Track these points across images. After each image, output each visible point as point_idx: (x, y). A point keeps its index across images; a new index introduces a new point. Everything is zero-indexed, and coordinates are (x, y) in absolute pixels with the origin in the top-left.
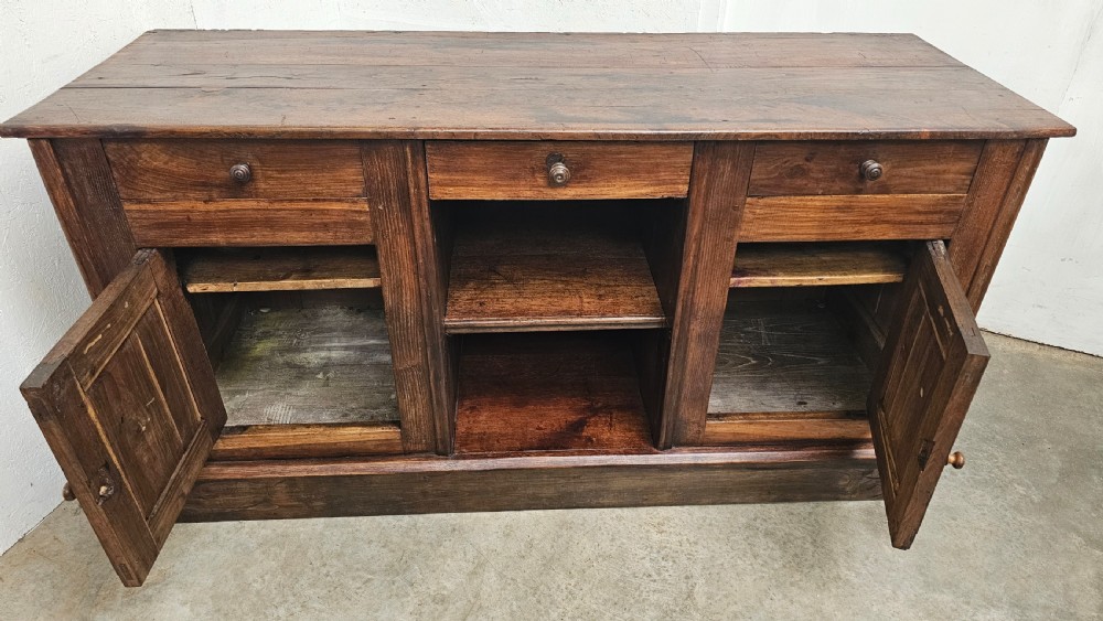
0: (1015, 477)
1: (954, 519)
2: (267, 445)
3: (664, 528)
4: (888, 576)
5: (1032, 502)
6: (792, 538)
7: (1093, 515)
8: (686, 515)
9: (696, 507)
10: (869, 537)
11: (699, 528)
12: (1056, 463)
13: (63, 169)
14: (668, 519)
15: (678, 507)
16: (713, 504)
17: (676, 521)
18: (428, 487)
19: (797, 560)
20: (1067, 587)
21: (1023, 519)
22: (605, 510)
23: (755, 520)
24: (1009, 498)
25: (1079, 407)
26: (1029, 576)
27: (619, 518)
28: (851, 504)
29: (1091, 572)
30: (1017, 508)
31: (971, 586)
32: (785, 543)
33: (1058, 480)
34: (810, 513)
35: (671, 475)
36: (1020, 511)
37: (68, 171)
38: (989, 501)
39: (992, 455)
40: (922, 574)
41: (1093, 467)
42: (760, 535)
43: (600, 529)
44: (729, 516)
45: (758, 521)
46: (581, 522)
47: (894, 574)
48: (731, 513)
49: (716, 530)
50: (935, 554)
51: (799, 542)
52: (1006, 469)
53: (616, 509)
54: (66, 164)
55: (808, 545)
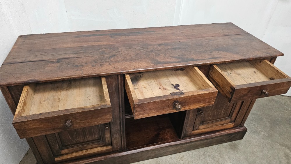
0: (260, 130)
1: (250, 144)
2: (73, 156)
3: (183, 159)
4: (240, 163)
5: (266, 136)
6: (215, 156)
7: (280, 137)
8: (188, 154)
9: (190, 151)
10: (233, 152)
11: (192, 157)
12: (268, 124)
13: (11, 93)
14: (183, 156)
15: (185, 152)
16: (194, 149)
17: (186, 156)
18: (120, 160)
19: (218, 162)
20: (279, 158)
21: (265, 141)
22: (167, 156)
23: (205, 152)
24: (261, 136)
25: (269, 108)
26: (270, 157)
27: (171, 158)
28: (226, 144)
29: (283, 153)
30: (263, 138)
31: (258, 162)
32: (214, 158)
33: (270, 129)
34: (217, 148)
35: (184, 145)
36: (264, 139)
37: (13, 94)
38: (257, 137)
39: (254, 124)
40: (247, 161)
41: (276, 124)
42: (207, 157)
43: (167, 162)
44: (198, 152)
45: (206, 152)
46: (161, 161)
47: (241, 162)
48: (199, 151)
49: (196, 157)
50: (249, 154)
51: (217, 157)
52: (258, 128)
53: (170, 155)
54: (12, 92)
55: (219, 157)
